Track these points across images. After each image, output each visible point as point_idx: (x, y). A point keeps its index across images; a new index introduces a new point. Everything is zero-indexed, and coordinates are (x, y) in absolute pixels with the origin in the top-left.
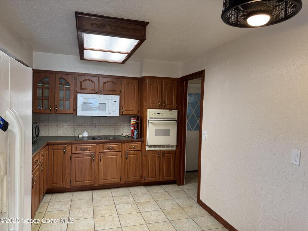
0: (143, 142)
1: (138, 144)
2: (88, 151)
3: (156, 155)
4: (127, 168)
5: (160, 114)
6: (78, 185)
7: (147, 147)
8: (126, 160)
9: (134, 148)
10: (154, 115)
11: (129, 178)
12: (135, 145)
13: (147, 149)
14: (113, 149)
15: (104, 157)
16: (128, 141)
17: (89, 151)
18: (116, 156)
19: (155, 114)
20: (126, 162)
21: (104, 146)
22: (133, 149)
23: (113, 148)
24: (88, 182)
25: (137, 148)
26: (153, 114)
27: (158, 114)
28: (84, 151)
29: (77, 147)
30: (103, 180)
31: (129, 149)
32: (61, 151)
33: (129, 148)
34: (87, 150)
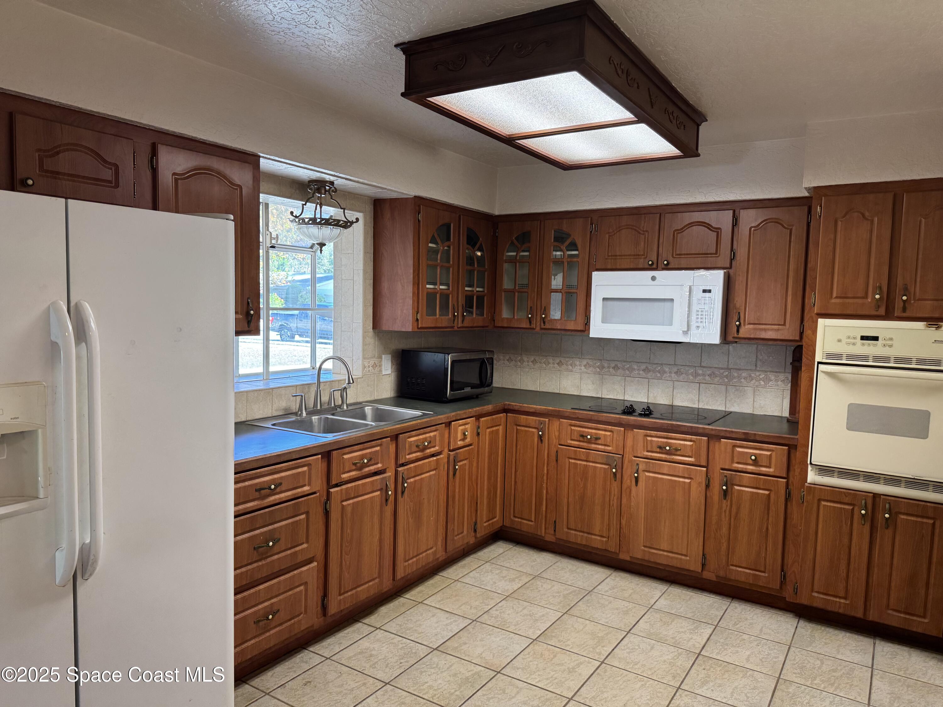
0: (795, 447)
1: (774, 454)
2: (600, 447)
3: (851, 507)
4: (724, 530)
5: (876, 339)
6: (572, 539)
7: (810, 468)
8: (725, 501)
9: (756, 463)
10: (848, 344)
11: (734, 568)
12: (760, 454)
13: (812, 477)
14: (678, 453)
15: (647, 474)
16: (734, 436)
17: (605, 445)
18: (687, 481)
19: (849, 337)
20: (724, 509)
21: (649, 438)
22: (750, 468)
23: (677, 450)
24: (599, 538)
25: (769, 467)
26: (839, 341)
27: (863, 338)
28: (589, 441)
29: (573, 428)
30: (644, 546)
31: (736, 465)
32: (533, 432)
33: (736, 460)
34: (599, 442)
